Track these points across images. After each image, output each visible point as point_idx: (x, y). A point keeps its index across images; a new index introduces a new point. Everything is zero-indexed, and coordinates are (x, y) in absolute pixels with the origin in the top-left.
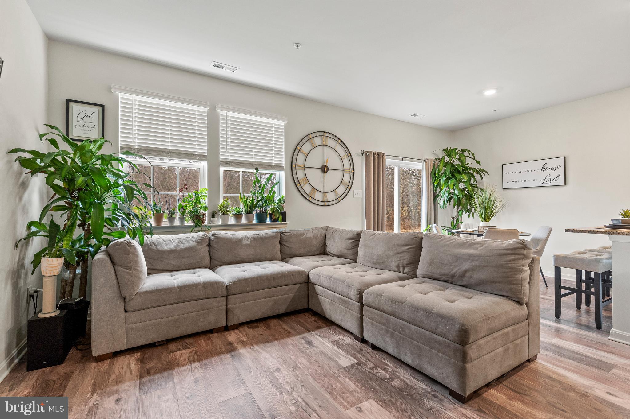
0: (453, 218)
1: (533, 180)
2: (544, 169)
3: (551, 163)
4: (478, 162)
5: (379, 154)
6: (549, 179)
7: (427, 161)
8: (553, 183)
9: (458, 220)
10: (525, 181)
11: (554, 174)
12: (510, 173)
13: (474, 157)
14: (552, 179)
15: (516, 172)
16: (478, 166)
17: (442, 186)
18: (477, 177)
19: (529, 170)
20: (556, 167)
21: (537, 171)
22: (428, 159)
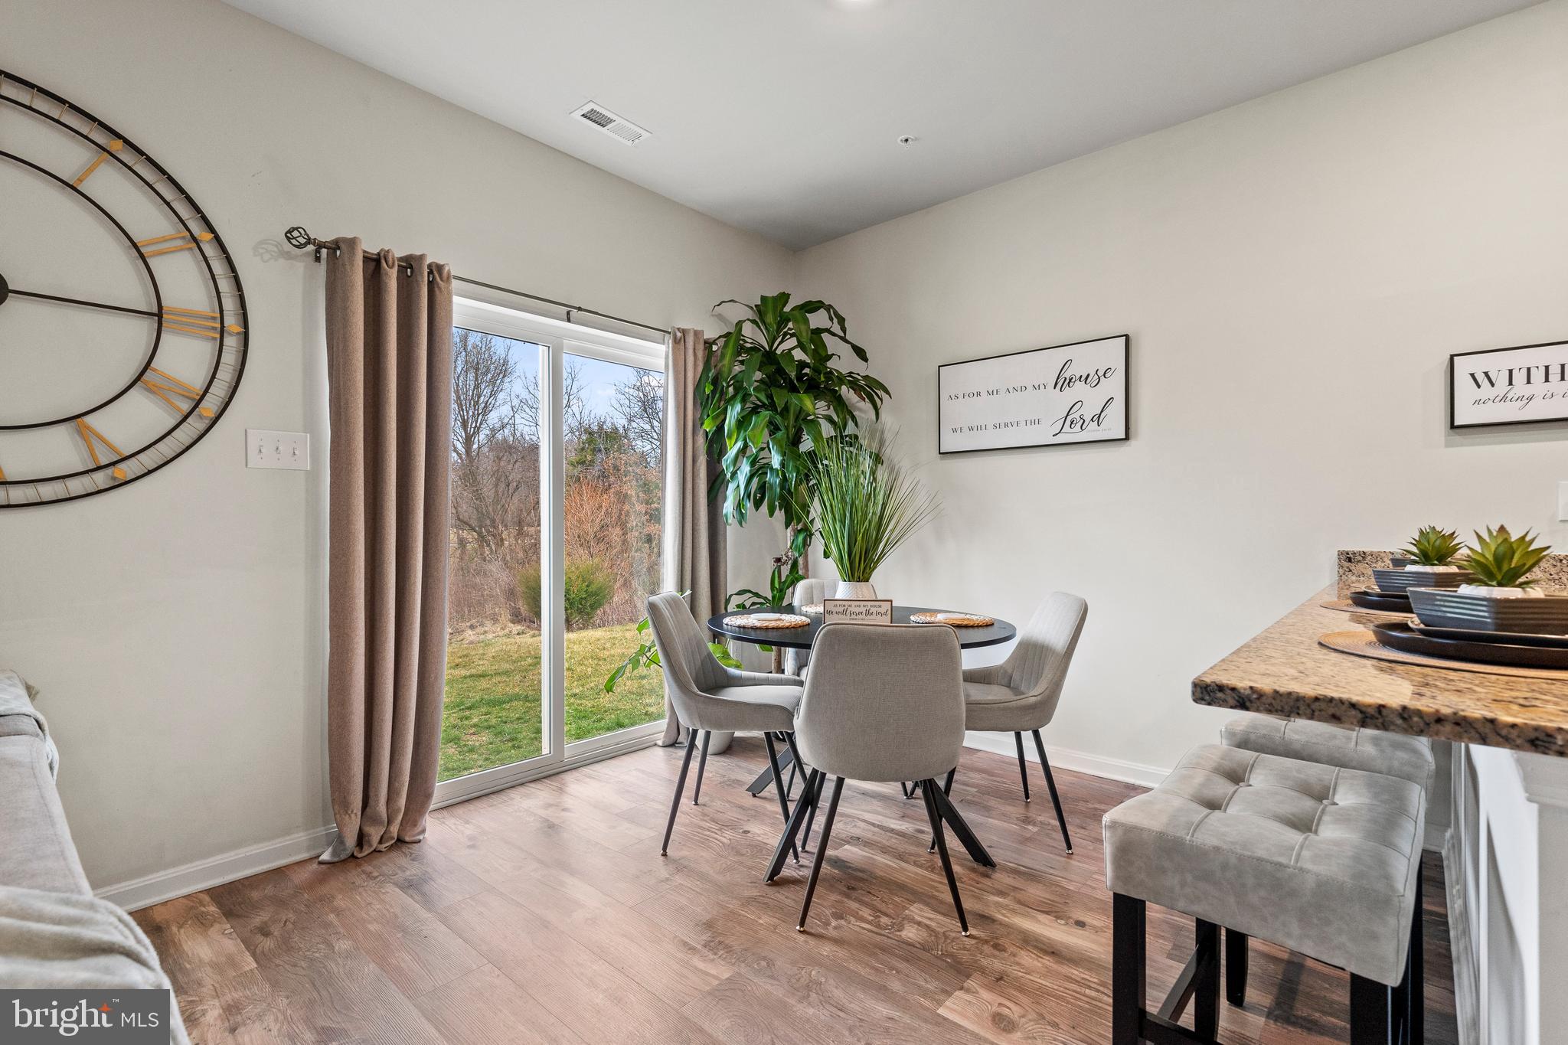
0: (778, 560)
1: (1029, 423)
2: (1063, 382)
3: (1085, 359)
4: (860, 353)
5: (409, 265)
6: (1077, 416)
7: (679, 335)
8: (1092, 433)
9: (795, 565)
10: (1006, 425)
11: (1091, 399)
12: (960, 396)
13: (844, 330)
14: (1088, 419)
15: (979, 394)
16: (859, 368)
17: (730, 437)
18: (860, 410)
19: (1018, 385)
20: (1101, 373)
21: (1042, 387)
22: (684, 332)
